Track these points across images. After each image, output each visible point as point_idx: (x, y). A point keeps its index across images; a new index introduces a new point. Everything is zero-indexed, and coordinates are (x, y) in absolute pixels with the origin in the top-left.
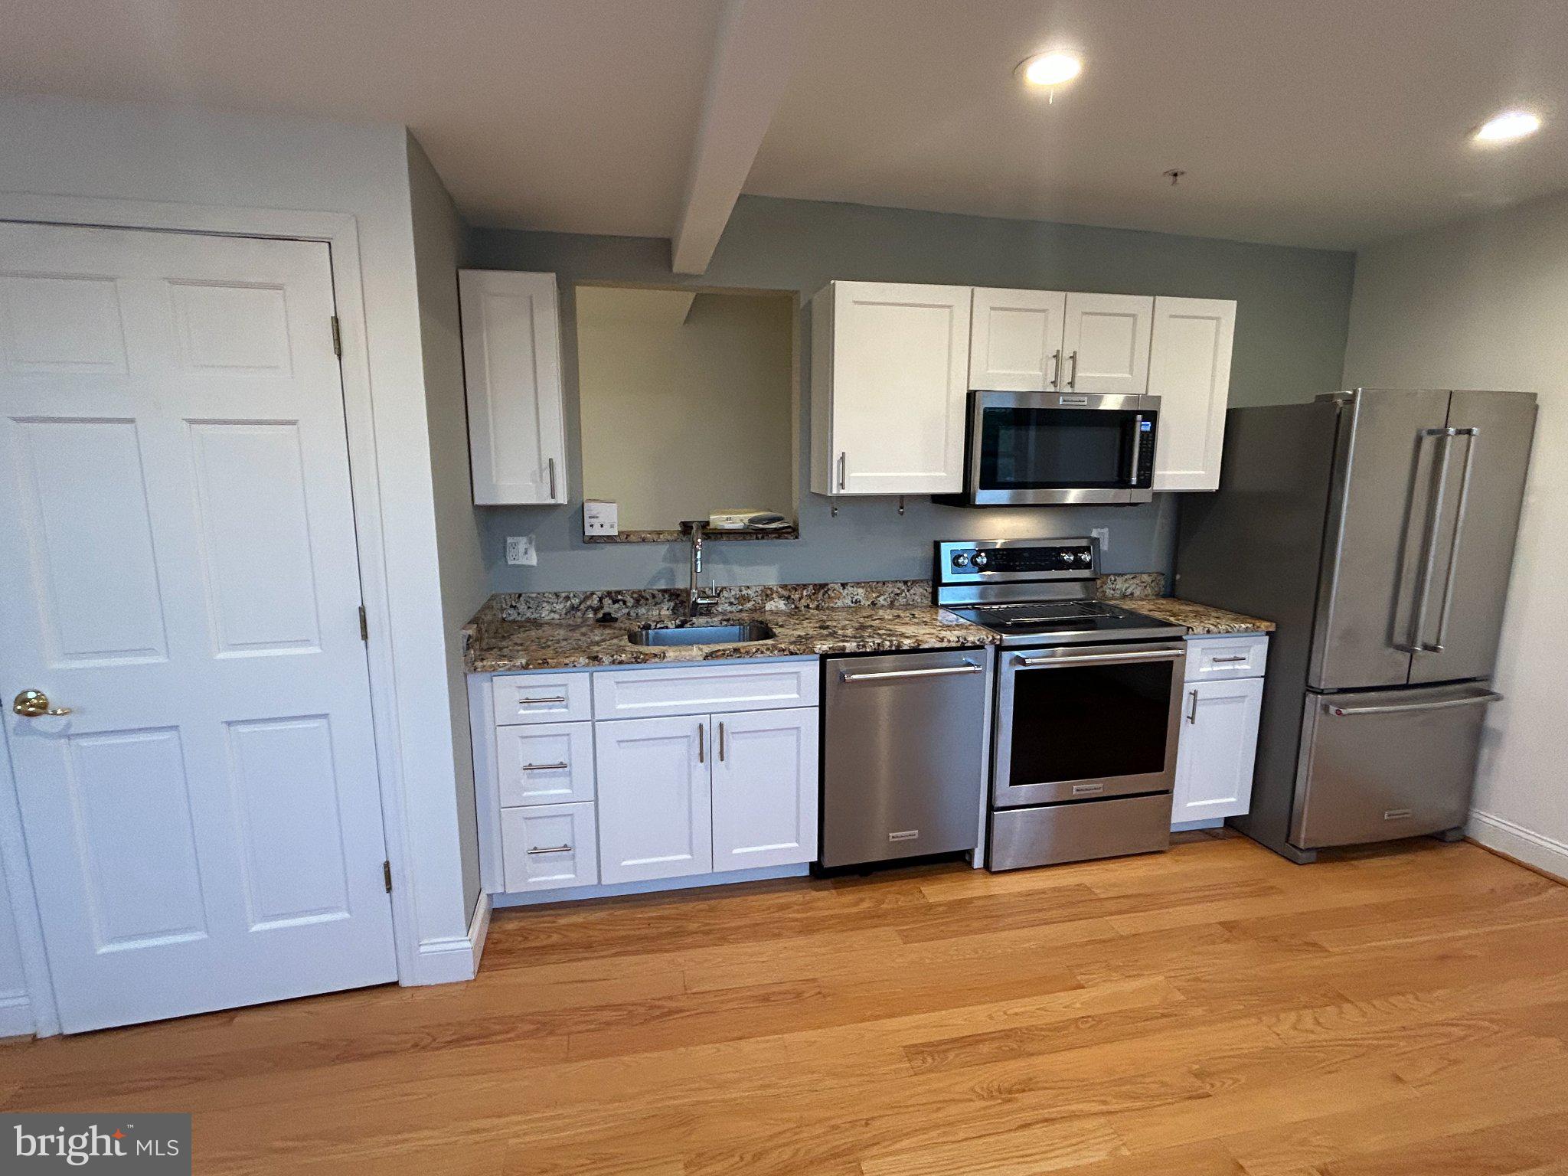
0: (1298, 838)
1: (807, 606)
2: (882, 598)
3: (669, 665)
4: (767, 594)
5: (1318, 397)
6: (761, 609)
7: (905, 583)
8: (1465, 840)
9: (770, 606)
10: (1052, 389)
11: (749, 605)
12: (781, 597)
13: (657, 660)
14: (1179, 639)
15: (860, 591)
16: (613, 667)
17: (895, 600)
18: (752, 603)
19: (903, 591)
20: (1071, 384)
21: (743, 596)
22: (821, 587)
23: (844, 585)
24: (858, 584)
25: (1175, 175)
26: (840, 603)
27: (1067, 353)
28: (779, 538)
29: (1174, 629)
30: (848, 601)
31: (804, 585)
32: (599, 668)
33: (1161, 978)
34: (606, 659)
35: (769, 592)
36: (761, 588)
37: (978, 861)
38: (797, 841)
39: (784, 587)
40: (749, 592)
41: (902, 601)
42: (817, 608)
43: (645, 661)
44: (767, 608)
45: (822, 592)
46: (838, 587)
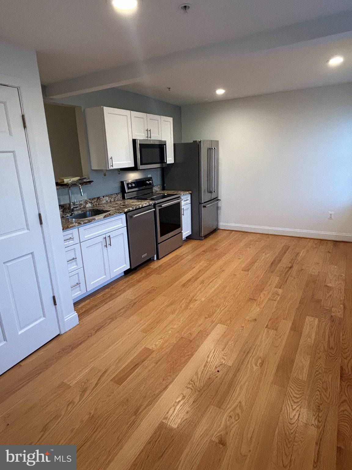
0: (202, 235)
1: (96, 204)
2: (112, 199)
3: (96, 221)
4: (86, 203)
5: (193, 141)
6: (85, 207)
7: (116, 194)
8: (218, 229)
9: (87, 206)
10: (146, 139)
11: (82, 206)
12: (90, 202)
13: (94, 220)
14: (179, 197)
15: (107, 198)
16: (84, 225)
17: (115, 199)
18: (83, 206)
19: (116, 196)
20: (150, 137)
21: (80, 204)
22: (98, 198)
23: (104, 197)
24: (106, 196)
25: (169, 88)
26: (103, 202)
27: (149, 130)
28: (86, 184)
29: (178, 195)
30: (105, 201)
31: (95, 198)
32: (81, 226)
33: (203, 261)
34: (82, 223)
35: (87, 202)
36: (84, 201)
37: (155, 258)
38: (126, 264)
39: (90, 199)
40: (82, 202)
41: (116, 199)
42: (98, 204)
43: (91, 221)
44: (87, 207)
45: (99, 199)
46: (102, 197)
